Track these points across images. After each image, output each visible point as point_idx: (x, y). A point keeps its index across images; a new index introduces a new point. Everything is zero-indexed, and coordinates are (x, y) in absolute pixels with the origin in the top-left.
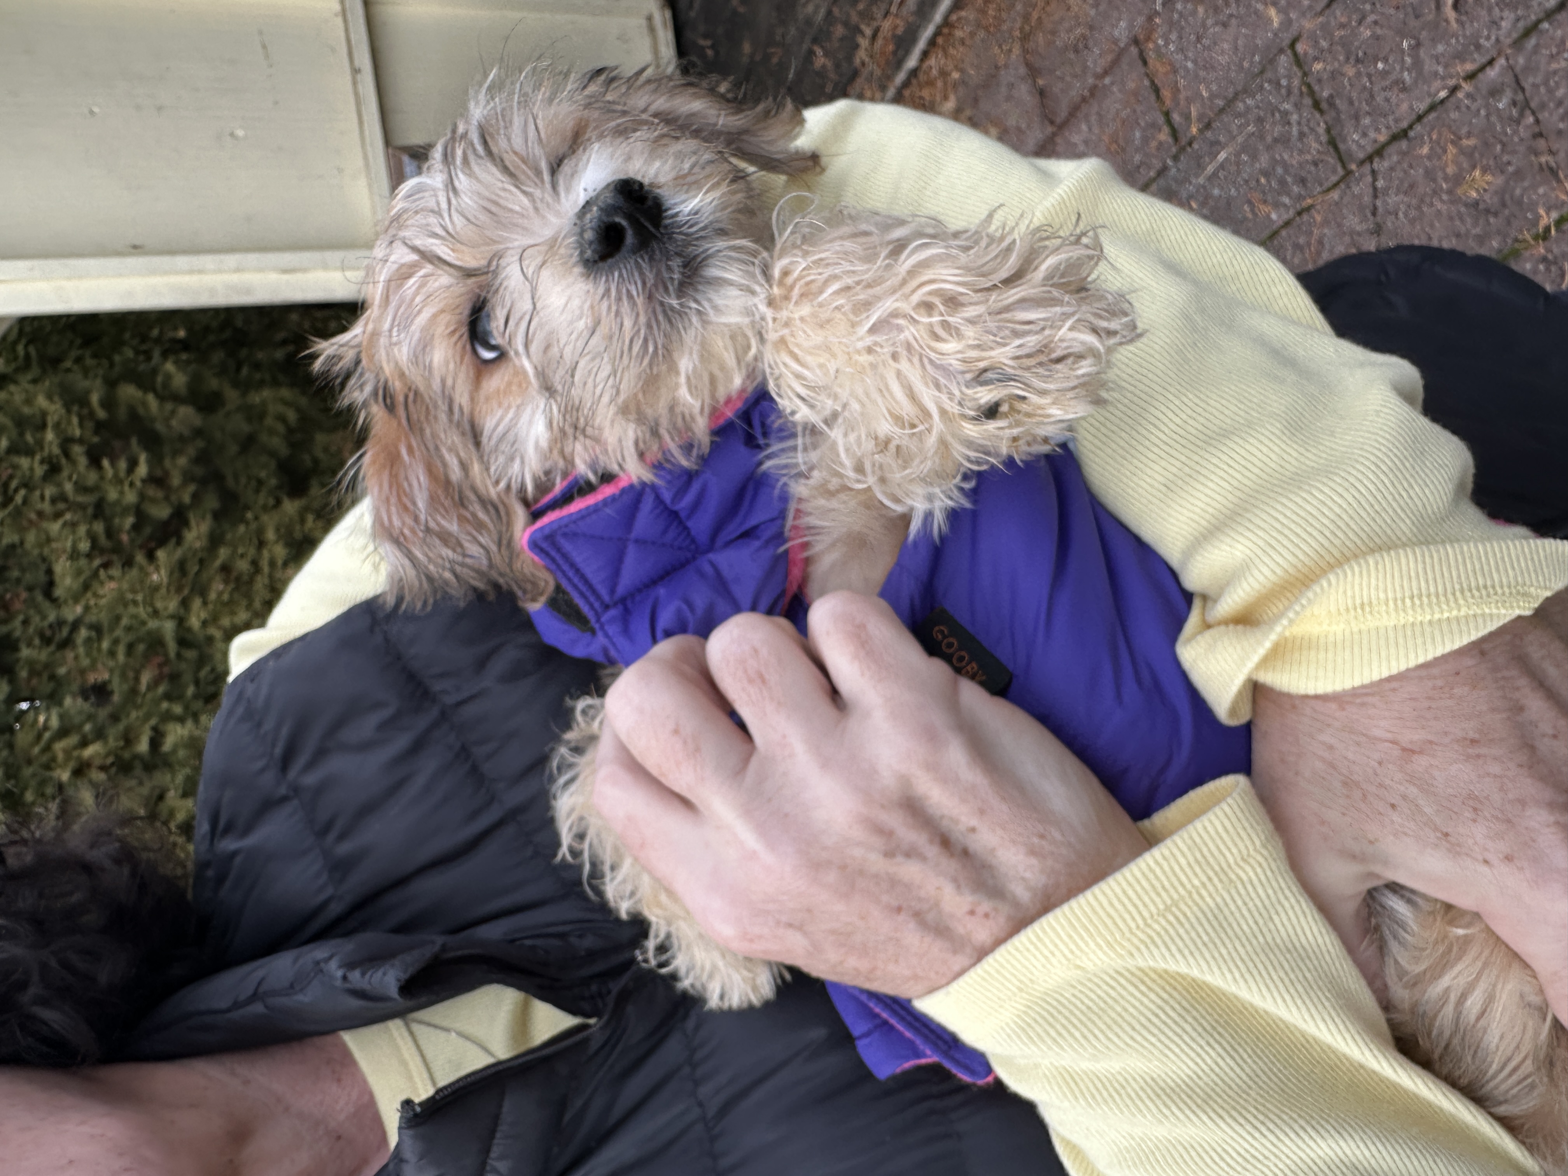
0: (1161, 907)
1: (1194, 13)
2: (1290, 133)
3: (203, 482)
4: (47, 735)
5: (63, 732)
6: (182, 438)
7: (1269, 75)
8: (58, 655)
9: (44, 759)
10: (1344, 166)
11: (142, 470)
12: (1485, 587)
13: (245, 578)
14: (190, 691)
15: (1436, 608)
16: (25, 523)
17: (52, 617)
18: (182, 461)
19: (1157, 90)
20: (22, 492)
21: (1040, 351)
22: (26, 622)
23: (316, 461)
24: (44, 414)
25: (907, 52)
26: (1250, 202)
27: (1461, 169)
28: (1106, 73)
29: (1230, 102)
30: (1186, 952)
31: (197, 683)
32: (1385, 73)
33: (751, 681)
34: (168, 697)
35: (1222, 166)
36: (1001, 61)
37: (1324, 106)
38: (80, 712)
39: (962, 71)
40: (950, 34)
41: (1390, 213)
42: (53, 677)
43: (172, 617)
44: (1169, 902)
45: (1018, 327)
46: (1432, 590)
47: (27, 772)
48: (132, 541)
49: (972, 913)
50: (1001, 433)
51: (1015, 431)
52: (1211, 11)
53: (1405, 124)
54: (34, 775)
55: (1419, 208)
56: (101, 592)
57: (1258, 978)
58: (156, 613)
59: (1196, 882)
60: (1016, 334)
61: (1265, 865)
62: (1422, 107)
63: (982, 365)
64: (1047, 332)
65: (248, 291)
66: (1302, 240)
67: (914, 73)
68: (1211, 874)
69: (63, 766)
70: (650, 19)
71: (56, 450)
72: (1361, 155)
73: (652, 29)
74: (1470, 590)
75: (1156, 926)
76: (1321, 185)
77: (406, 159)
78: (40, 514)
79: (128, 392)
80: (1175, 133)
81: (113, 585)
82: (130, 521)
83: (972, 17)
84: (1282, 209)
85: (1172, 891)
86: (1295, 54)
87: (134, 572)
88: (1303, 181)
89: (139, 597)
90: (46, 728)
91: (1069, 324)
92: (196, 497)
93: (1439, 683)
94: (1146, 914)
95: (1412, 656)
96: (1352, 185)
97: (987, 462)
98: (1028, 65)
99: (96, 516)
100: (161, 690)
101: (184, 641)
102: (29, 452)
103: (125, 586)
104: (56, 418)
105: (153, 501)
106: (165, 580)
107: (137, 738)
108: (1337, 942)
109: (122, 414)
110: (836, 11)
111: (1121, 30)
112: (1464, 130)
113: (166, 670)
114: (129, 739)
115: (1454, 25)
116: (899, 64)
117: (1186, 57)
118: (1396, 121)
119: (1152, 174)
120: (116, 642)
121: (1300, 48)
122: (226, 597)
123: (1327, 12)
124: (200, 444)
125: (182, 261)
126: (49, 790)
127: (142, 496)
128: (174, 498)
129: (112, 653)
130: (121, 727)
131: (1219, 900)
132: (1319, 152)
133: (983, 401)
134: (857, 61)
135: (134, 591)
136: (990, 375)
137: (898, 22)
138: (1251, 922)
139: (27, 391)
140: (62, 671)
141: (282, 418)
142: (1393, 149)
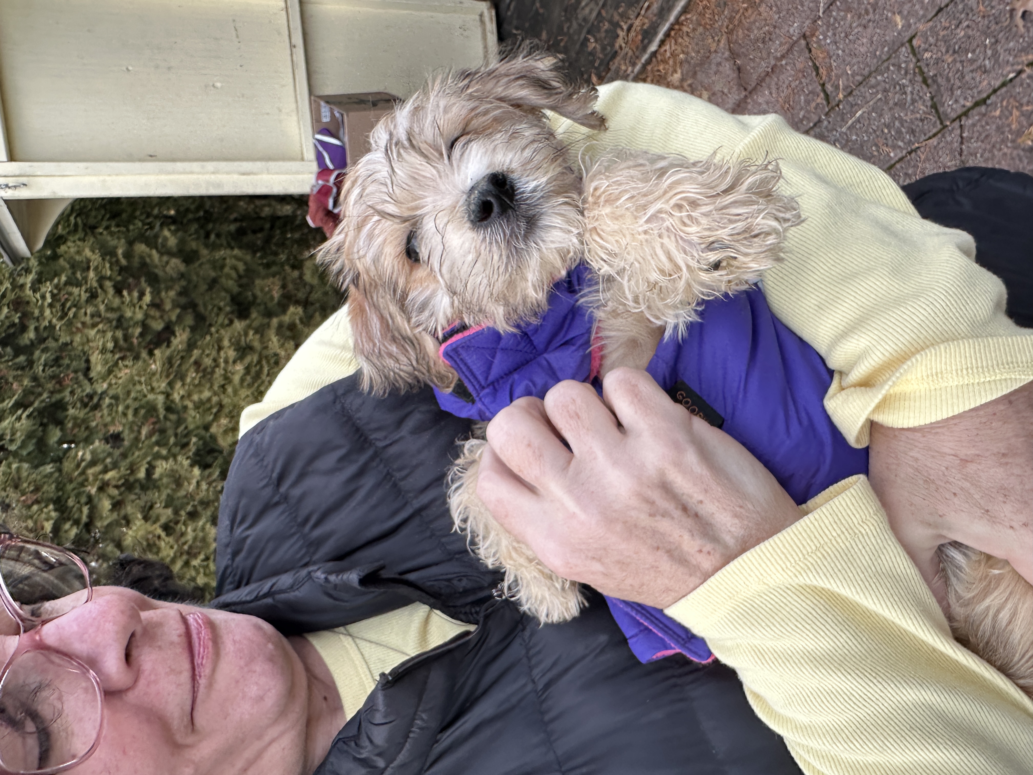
0: (814, 548)
1: (844, 18)
2: (906, 99)
3: (184, 308)
4: (83, 464)
5: (93, 463)
6: (172, 279)
7: (892, 61)
8: (91, 414)
9: (80, 479)
10: (941, 123)
11: (147, 298)
12: (1012, 363)
13: (209, 370)
14: (172, 440)
15: (982, 375)
16: (74, 329)
17: (88, 390)
18: (172, 293)
19: (817, 69)
20: (74, 310)
21: (745, 231)
22: (72, 393)
23: (255, 297)
24: (89, 261)
25: (650, 42)
26: (876, 145)
27: (1022, 126)
28: (783, 57)
29: (866, 78)
30: (828, 575)
31: (176, 435)
32: (972, 61)
33: (571, 417)
34: (158, 443)
35: (858, 121)
36: (713, 47)
37: (930, 81)
38: (104, 451)
39: (687, 54)
40: (680, 30)
41: (971, 155)
42: (87, 428)
43: (162, 393)
44: (818, 545)
45: (732, 217)
46: (980, 365)
47: (70, 487)
48: (139, 343)
49: (700, 551)
50: (721, 278)
51: (731, 277)
52: (856, 18)
53: (984, 95)
54: (74, 489)
55: (991, 151)
56: (119, 375)
57: (871, 592)
58: (153, 389)
59: (835, 534)
60: (731, 222)
61: (876, 524)
62: (998, 83)
63: (711, 239)
64: (749, 220)
65: (219, 185)
66: (910, 172)
67: (654, 54)
68: (844, 530)
69: (93, 485)
70: (481, 15)
71: (95, 284)
72: (953, 115)
73: (482, 22)
74: (1003, 364)
75: (810, 559)
76: (925, 135)
77: (322, 103)
78: (84, 324)
79: (141, 248)
80: (827, 96)
81: (127, 371)
82: (138, 330)
83: (694, 18)
84: (898, 151)
85: (820, 539)
86: (912, 47)
87: (140, 363)
88: (913, 132)
89: (143, 379)
90: (83, 460)
91: (761, 216)
92: (180, 318)
93: (984, 420)
94: (805, 552)
95: (967, 403)
96: (947, 135)
97: (714, 295)
98: (730, 50)
99: (117, 327)
100: (154, 439)
101: (169, 409)
102: (78, 284)
103: (134, 372)
104: (96, 264)
105: (153, 318)
106: (159, 369)
107: (138, 469)
108: (917, 572)
109: (136, 262)
110: (604, 13)
111: (795, 29)
112: (1025, 100)
113: (157, 426)
114: (132, 469)
115: (1022, 30)
116: (645, 49)
117: (838, 48)
118: (979, 92)
119: (811, 125)
120: (127, 407)
121: (915, 42)
122: (197, 382)
123: (935, 19)
124: (183, 283)
125: (179, 165)
126: (83, 499)
127: (147, 315)
128: (166, 317)
129: (125, 414)
130: (128, 461)
131: (848, 544)
132: (924, 112)
133: (711, 260)
134: (617, 46)
135: (139, 375)
136: (716, 245)
137: (646, 21)
138: (867, 558)
139: (79, 246)
140: (94, 424)
141: (235, 268)
142: (975, 111)
